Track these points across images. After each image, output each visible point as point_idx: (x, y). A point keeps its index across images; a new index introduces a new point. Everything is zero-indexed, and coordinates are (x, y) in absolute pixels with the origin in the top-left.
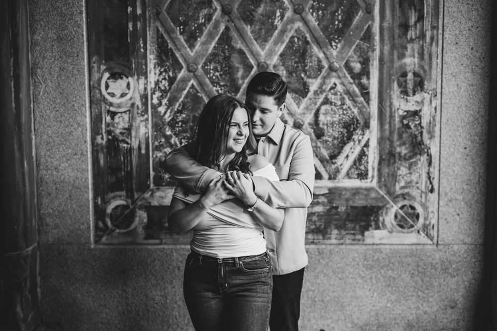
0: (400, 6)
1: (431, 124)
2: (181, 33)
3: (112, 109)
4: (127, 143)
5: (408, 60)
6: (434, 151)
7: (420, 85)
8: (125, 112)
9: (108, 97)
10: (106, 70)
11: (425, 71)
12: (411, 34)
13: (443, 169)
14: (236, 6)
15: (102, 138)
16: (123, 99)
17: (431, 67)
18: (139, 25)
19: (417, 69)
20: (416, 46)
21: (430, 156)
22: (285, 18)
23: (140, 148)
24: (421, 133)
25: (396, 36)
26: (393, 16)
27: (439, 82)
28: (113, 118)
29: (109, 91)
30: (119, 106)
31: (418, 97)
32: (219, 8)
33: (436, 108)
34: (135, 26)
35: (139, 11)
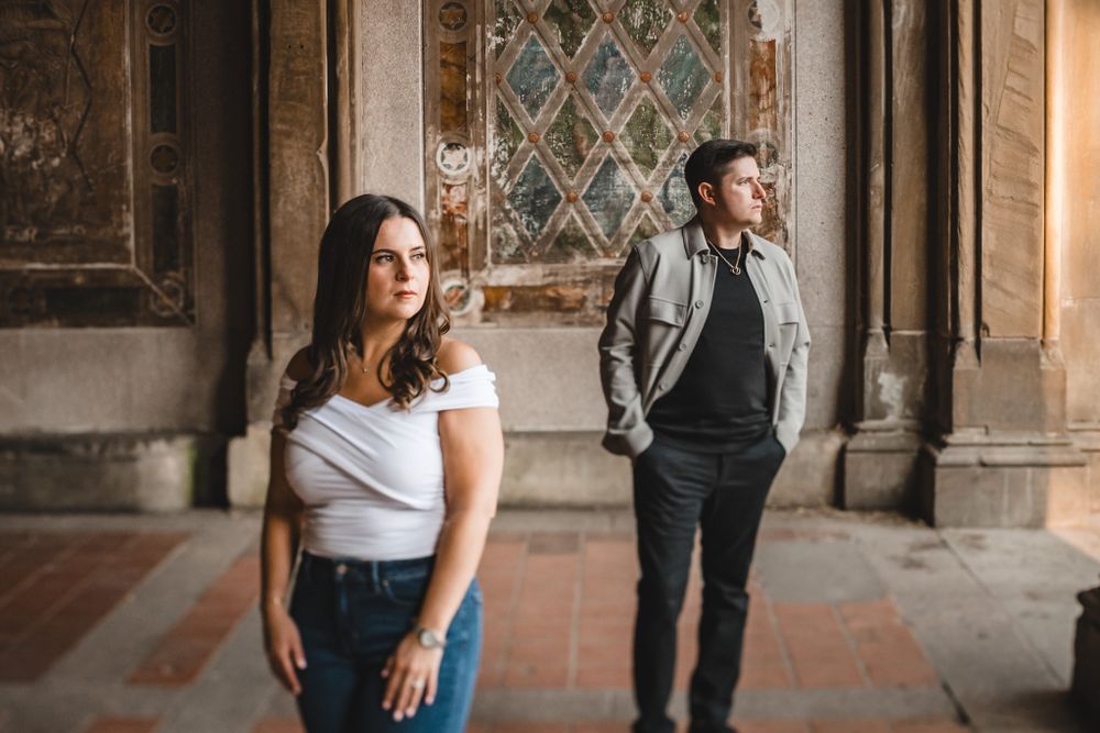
0: (751, 74)
1: (787, 197)
2: (523, 102)
3: (448, 182)
4: (463, 218)
5: (760, 131)
6: (790, 225)
7: (773, 156)
8: (461, 185)
9: (443, 169)
10: (443, 140)
11: (778, 141)
12: (764, 103)
13: (800, 245)
14: (581, 73)
15: (437, 213)
16: (460, 171)
17: (784, 138)
18: (478, 93)
19: (770, 140)
20: (769, 116)
21: (786, 231)
22: (632, 86)
23: (477, 224)
24: (776, 207)
25: (748, 105)
26: (744, 85)
27: (793, 153)
28: (448, 191)
29: (445, 162)
30: (455, 179)
31: (772, 169)
32: (562, 76)
33: (791, 181)
34: (474, 94)
35: (478, 79)
